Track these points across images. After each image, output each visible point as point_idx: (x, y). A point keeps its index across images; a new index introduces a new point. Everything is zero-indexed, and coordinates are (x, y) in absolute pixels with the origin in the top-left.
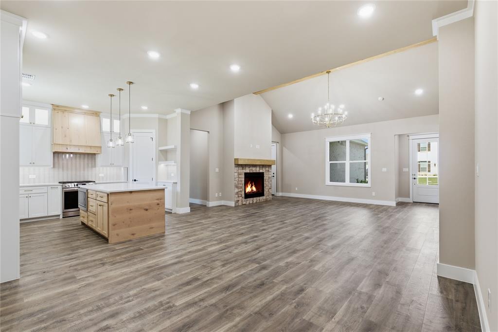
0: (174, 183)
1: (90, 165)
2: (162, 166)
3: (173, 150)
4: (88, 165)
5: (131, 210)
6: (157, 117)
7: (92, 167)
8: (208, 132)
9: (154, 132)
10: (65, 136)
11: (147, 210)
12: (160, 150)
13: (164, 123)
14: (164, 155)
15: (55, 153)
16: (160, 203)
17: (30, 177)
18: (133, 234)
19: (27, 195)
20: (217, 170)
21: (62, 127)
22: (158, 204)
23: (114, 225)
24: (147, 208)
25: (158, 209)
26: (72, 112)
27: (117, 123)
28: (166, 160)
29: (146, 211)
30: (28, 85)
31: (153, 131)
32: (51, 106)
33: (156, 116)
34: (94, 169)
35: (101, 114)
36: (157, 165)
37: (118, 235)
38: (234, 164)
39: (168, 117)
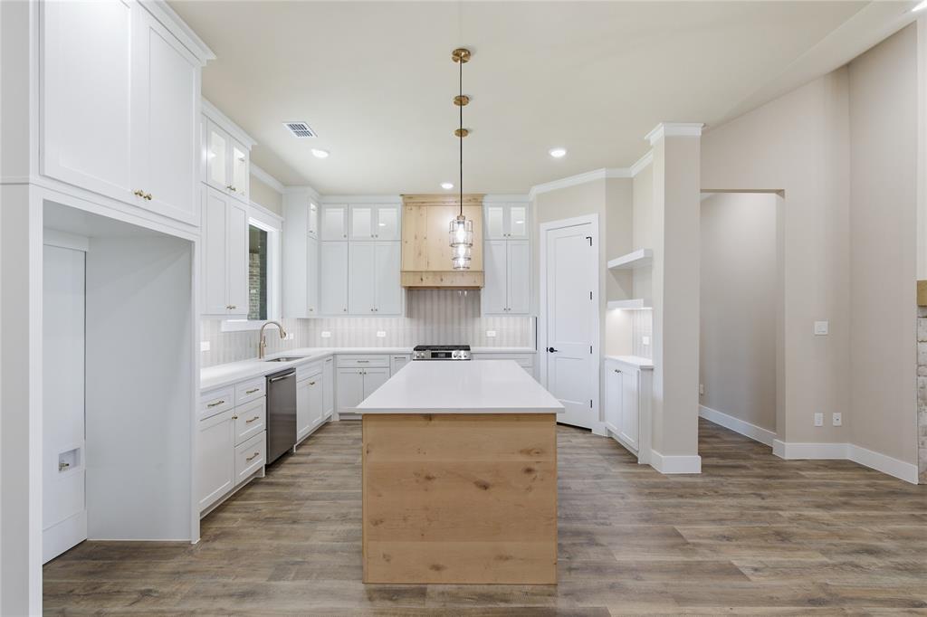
0: (644, 369)
1: (470, 312)
2: (617, 314)
3: (645, 265)
4: (466, 314)
5: (429, 478)
6: (604, 177)
7: (474, 317)
8: (780, 192)
9: (593, 222)
10: (420, 254)
11: (485, 487)
12: (612, 270)
13: (622, 193)
14: (623, 281)
15: (410, 289)
16: (536, 467)
17: (378, 335)
18: (437, 568)
19: (361, 370)
20: (821, 327)
21: (416, 238)
22: (529, 471)
23: (376, 524)
24: (487, 478)
25: (529, 489)
26: (434, 204)
27: (519, 215)
28: (630, 296)
29: (482, 491)
30: (325, 155)
31: (593, 218)
32: (401, 198)
33: (601, 174)
34: (477, 320)
35: (485, 198)
36: (603, 309)
37: (387, 558)
38: (916, 306)
39: (634, 171)
